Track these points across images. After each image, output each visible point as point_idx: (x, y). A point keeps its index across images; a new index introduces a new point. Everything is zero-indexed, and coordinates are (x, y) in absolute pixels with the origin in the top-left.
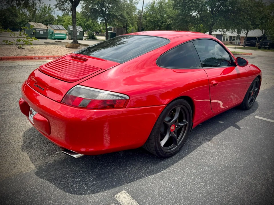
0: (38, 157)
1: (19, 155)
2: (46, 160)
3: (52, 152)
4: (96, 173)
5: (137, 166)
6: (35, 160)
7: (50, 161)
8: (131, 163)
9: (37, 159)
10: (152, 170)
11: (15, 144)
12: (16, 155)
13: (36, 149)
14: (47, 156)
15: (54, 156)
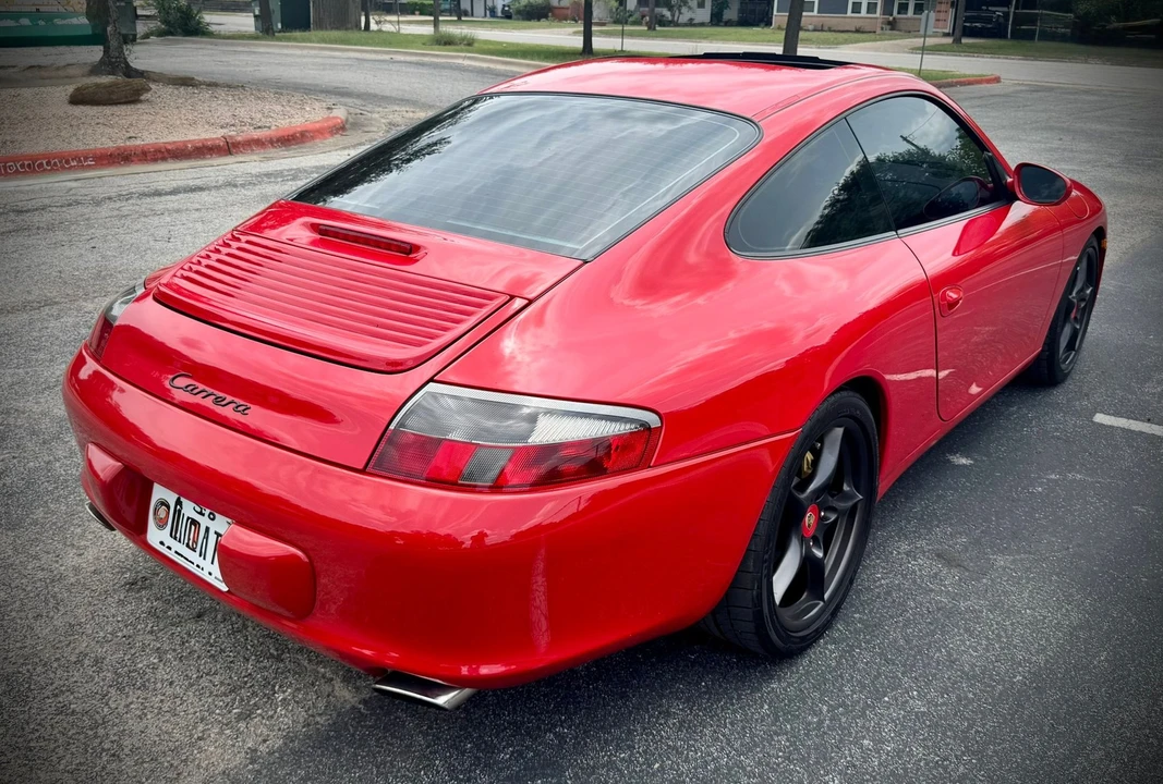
0: (200, 728)
1: (101, 731)
2: (244, 741)
3: (254, 694)
4: (501, 770)
5: (668, 714)
6: (192, 745)
7: (265, 741)
8: (640, 704)
9: (200, 739)
10: (743, 728)
11: (52, 676)
12: (90, 733)
13: (169, 691)
14: (240, 718)
15: (272, 717)
